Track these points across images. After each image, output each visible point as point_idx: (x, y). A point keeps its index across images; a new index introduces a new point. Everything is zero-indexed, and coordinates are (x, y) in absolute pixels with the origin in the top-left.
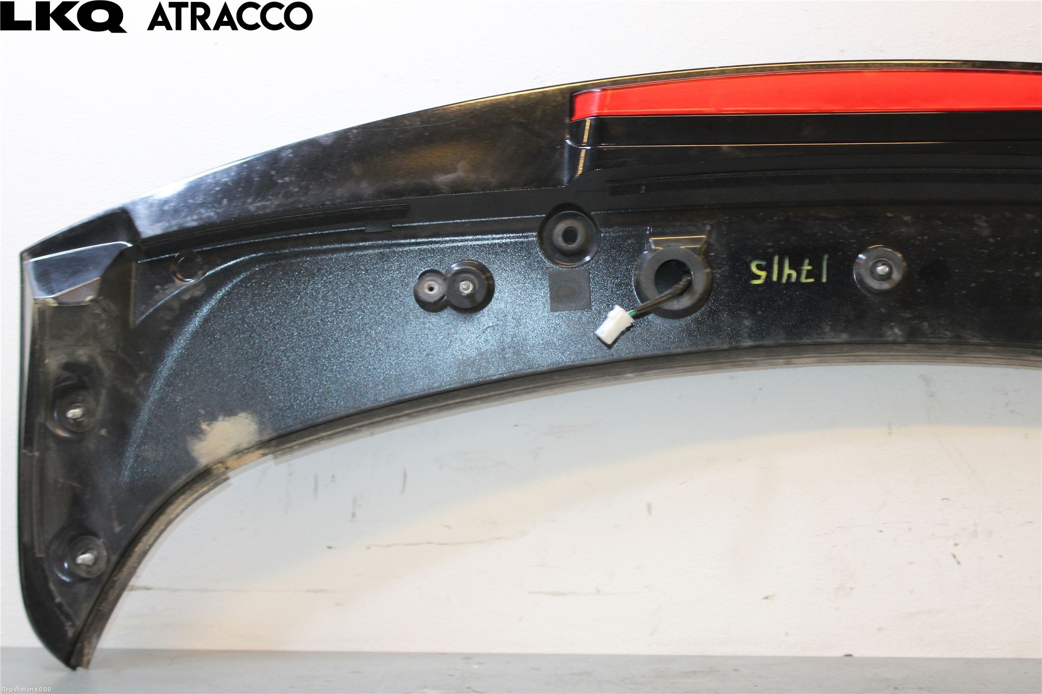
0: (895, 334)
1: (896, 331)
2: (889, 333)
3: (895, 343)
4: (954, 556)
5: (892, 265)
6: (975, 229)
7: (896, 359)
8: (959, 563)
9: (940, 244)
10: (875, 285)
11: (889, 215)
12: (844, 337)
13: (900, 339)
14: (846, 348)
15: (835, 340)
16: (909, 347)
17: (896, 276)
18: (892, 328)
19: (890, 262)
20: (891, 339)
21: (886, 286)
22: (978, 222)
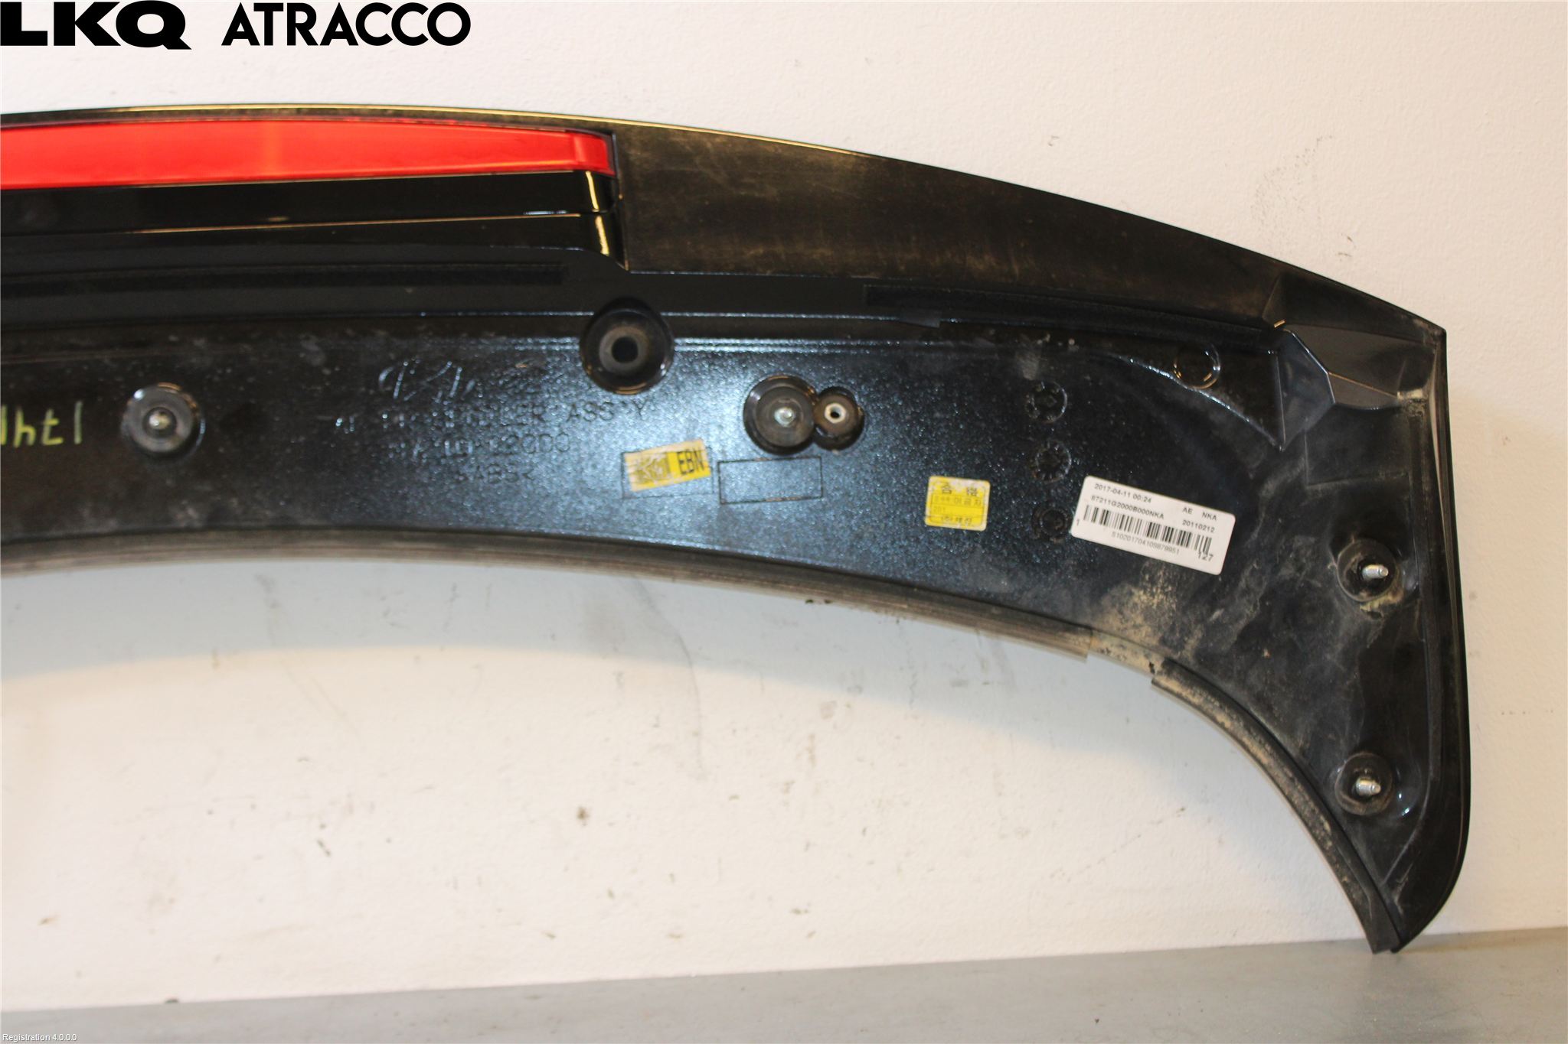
0: (190, 518)
1: (191, 512)
2: (180, 516)
3: (190, 530)
4: (321, 844)
5: (176, 413)
6: (302, 355)
7: (194, 554)
8: (328, 853)
9: (251, 380)
10: (151, 444)
11: (173, 338)
12: (112, 524)
13: (197, 525)
14: (118, 541)
15: (98, 530)
16: (212, 535)
17: (183, 430)
18: (183, 508)
19: (172, 410)
20: (183, 525)
21: (168, 445)
22: (304, 344)
